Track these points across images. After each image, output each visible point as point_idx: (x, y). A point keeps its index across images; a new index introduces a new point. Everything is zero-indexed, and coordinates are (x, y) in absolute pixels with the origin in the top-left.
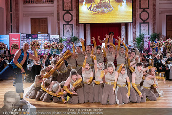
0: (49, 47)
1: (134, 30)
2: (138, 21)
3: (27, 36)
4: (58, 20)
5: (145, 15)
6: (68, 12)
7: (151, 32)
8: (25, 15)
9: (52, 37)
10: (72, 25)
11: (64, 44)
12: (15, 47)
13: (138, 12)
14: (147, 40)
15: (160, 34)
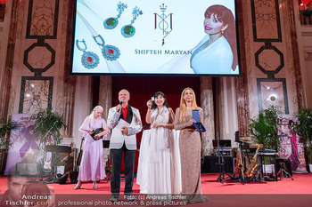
1: (241, 99)
2: (254, 74)
10: (51, 79)
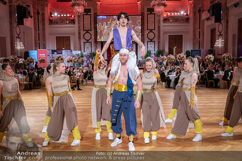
0: (71, 61)
2: (146, 40)
3: (53, 52)
4: (80, 38)
5: (151, 35)
6: (87, 32)
7: (156, 49)
8: (51, 34)
9: (75, 53)
10: (91, 42)
11: (85, 59)
12: (43, 61)
13: (146, 32)
14: (153, 56)
15: (164, 50)
